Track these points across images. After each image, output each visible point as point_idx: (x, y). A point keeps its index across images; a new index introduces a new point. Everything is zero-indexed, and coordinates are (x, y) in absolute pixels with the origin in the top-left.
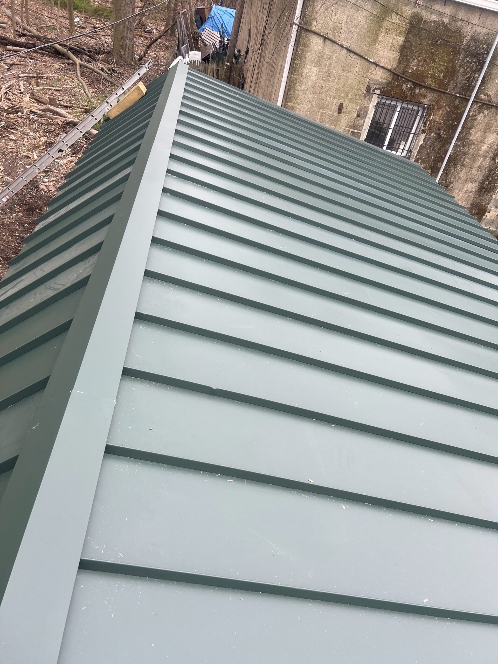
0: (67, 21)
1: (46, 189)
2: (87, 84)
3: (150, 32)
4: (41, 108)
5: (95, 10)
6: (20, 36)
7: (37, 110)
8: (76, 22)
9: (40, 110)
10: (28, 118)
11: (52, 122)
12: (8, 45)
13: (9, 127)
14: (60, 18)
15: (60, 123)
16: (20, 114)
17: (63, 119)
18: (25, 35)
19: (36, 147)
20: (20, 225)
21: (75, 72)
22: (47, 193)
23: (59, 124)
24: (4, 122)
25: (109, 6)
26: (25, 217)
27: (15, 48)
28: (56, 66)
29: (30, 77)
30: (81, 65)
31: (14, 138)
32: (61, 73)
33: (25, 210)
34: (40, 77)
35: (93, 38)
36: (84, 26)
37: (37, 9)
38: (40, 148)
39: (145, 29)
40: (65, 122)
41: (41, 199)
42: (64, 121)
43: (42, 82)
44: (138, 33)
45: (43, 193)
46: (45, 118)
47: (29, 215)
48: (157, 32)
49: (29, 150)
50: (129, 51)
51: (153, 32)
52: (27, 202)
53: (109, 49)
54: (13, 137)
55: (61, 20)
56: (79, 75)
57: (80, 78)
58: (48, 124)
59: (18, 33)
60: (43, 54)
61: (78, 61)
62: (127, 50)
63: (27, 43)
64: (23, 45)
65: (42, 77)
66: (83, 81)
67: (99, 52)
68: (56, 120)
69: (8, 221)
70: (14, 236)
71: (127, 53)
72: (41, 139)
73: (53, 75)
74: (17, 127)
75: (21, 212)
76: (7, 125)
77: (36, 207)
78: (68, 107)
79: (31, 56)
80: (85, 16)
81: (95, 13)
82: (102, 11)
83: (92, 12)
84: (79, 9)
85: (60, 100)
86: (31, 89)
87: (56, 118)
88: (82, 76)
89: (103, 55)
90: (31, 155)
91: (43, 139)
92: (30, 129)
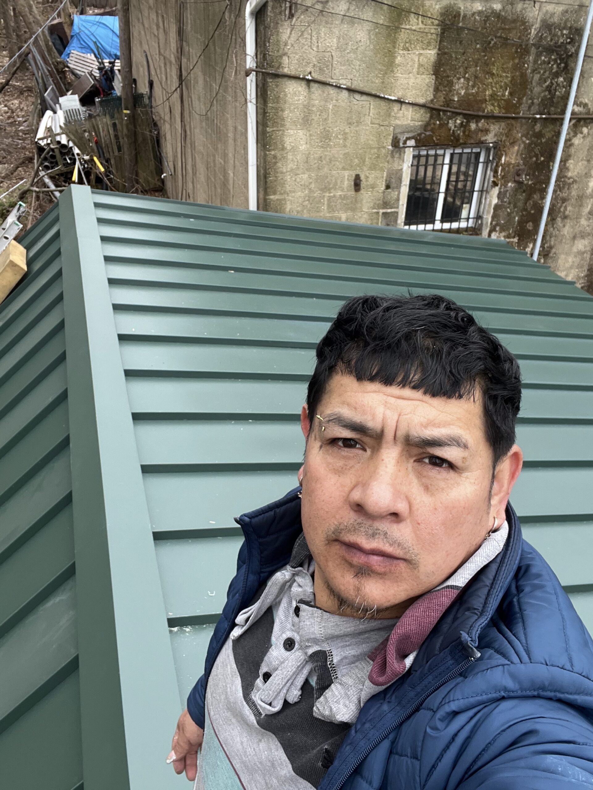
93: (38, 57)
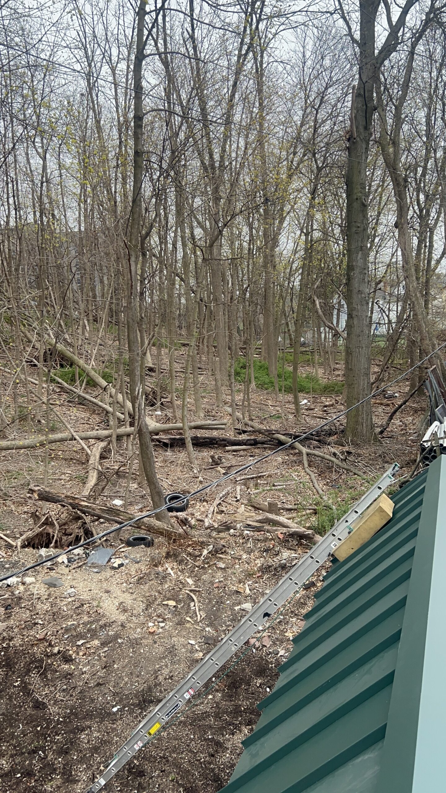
0: (294, 405)
1: (258, 644)
2: (316, 475)
3: (392, 397)
4: (258, 519)
5: (325, 387)
6: (240, 434)
7: (254, 521)
8: (303, 405)
9: (257, 521)
10: (241, 535)
11: (271, 537)
12: (227, 446)
13: (217, 552)
14: (286, 404)
15: (281, 536)
16: (232, 531)
17: (285, 530)
18: (244, 432)
19: (249, 575)
20: (217, 716)
21: (301, 462)
22: (260, 651)
23: (279, 538)
24: (212, 546)
25: (341, 379)
26: (225, 701)
27: (235, 448)
28: (280, 459)
29: (248, 479)
30: (308, 454)
31: (223, 566)
32: (285, 467)
33: (225, 687)
34: (260, 477)
35: (323, 418)
36: (312, 407)
37: (261, 400)
38: (254, 576)
39: (385, 395)
40: (288, 533)
41: (250, 662)
42: (285, 533)
43: (262, 482)
44: (377, 401)
45: (254, 650)
46: (262, 533)
47: (231, 696)
48: (401, 395)
49: (240, 582)
50: (367, 426)
51: (396, 396)
52: (231, 672)
53: (342, 427)
54: (221, 564)
55: (287, 406)
56: (306, 465)
57: (307, 470)
58: (266, 540)
59: (238, 431)
60: (265, 448)
61: (305, 450)
62: (365, 425)
63: (248, 440)
64: (243, 443)
65: (263, 476)
66: (311, 473)
67: (330, 434)
68: (276, 533)
69: (200, 710)
70: (205, 739)
71: (364, 428)
72: (256, 562)
73: (276, 471)
74: (228, 550)
75: (221, 690)
76: (216, 549)
77: (241, 679)
78: (292, 510)
79: (252, 453)
80: (314, 396)
81: (325, 391)
82: (333, 387)
83: (321, 391)
84: (307, 390)
85: (283, 502)
86: (249, 493)
87: (276, 530)
88: (310, 466)
89: (336, 436)
90: (242, 589)
91: (259, 562)
92: (243, 550)
93: (434, 381)
